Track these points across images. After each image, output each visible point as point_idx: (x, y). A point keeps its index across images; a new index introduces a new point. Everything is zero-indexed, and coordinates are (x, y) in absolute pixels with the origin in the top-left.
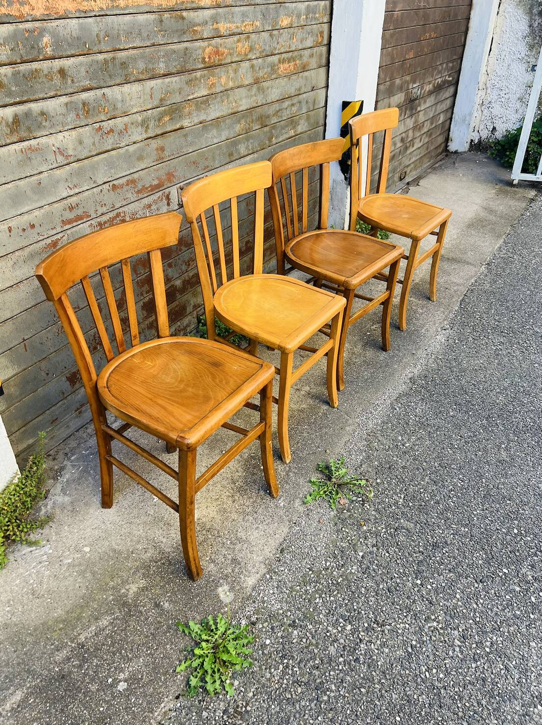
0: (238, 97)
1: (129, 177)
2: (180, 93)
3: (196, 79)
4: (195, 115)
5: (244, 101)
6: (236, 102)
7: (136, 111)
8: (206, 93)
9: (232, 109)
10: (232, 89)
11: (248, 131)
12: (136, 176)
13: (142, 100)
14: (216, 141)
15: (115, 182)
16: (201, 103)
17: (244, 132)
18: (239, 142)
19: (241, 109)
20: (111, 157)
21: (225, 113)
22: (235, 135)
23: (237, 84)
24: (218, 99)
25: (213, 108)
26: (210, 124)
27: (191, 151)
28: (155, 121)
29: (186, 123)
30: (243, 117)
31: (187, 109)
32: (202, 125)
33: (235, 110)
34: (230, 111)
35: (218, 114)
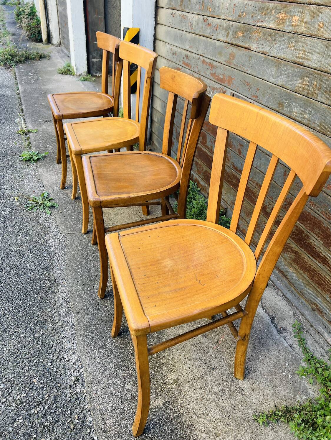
0: (308, 47)
1: (212, 61)
2: (252, 17)
3: (268, 9)
4: (261, 43)
5: (315, 56)
6: (304, 52)
7: (223, 17)
8: (273, 27)
9: (297, 57)
10: (302, 34)
11: (310, 96)
12: (215, 63)
13: (228, 11)
14: (271, 79)
15: (205, 59)
16: (268, 35)
17: (305, 93)
18: (295, 100)
19: (307, 63)
20: (207, 41)
21: (288, 57)
22: (293, 89)
23: (311, 32)
24: (286, 39)
25: (278, 45)
26: (271, 60)
27: (249, 72)
28: (233, 31)
29: (253, 46)
30: (309, 75)
31: (256, 34)
32: (264, 56)
33: (301, 61)
34: (294, 59)
35: (280, 55)
